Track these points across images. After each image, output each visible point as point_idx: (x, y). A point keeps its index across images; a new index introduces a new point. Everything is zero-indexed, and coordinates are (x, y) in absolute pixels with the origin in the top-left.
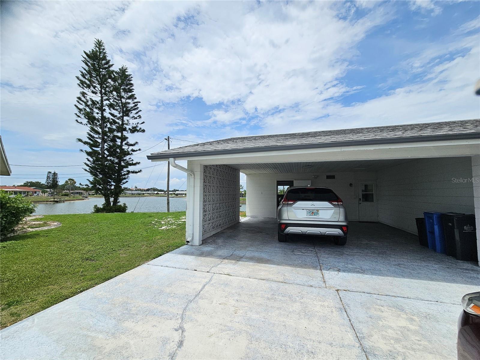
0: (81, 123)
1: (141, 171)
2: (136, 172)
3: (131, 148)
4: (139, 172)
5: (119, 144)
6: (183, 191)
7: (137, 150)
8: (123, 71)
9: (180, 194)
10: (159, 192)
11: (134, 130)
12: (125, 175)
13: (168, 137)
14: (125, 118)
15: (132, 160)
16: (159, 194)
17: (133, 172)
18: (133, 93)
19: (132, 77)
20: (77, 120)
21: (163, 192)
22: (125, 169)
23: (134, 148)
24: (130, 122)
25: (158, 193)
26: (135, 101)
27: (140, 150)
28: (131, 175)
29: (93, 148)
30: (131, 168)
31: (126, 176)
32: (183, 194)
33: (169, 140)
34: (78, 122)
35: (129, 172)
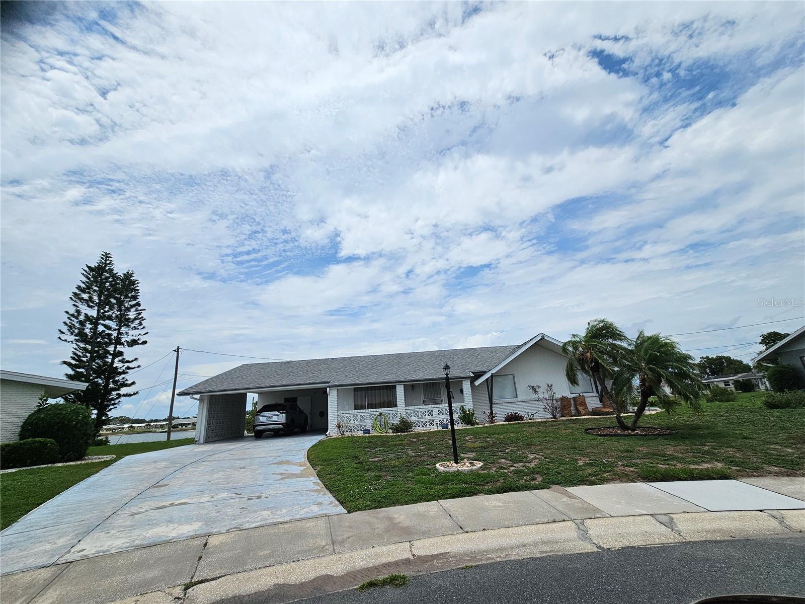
0: (66, 341)
1: (137, 392)
2: (130, 395)
3: (127, 365)
4: (134, 394)
5: (110, 360)
6: (189, 418)
7: (135, 368)
8: (128, 276)
9: (181, 425)
10: (134, 425)
11: (133, 343)
12: (113, 399)
13: (178, 347)
14: (123, 330)
15: (127, 380)
16: (134, 428)
17: (125, 395)
18: (138, 300)
19: (138, 283)
20: (59, 338)
21: (144, 425)
22: (114, 393)
23: (130, 365)
24: (129, 334)
25: (131, 427)
26: (139, 308)
27: (139, 367)
28: (122, 399)
29: (77, 370)
30: (124, 390)
31: (117, 401)
32: (189, 424)
33: (178, 352)
34: (61, 340)
35: (119, 396)
